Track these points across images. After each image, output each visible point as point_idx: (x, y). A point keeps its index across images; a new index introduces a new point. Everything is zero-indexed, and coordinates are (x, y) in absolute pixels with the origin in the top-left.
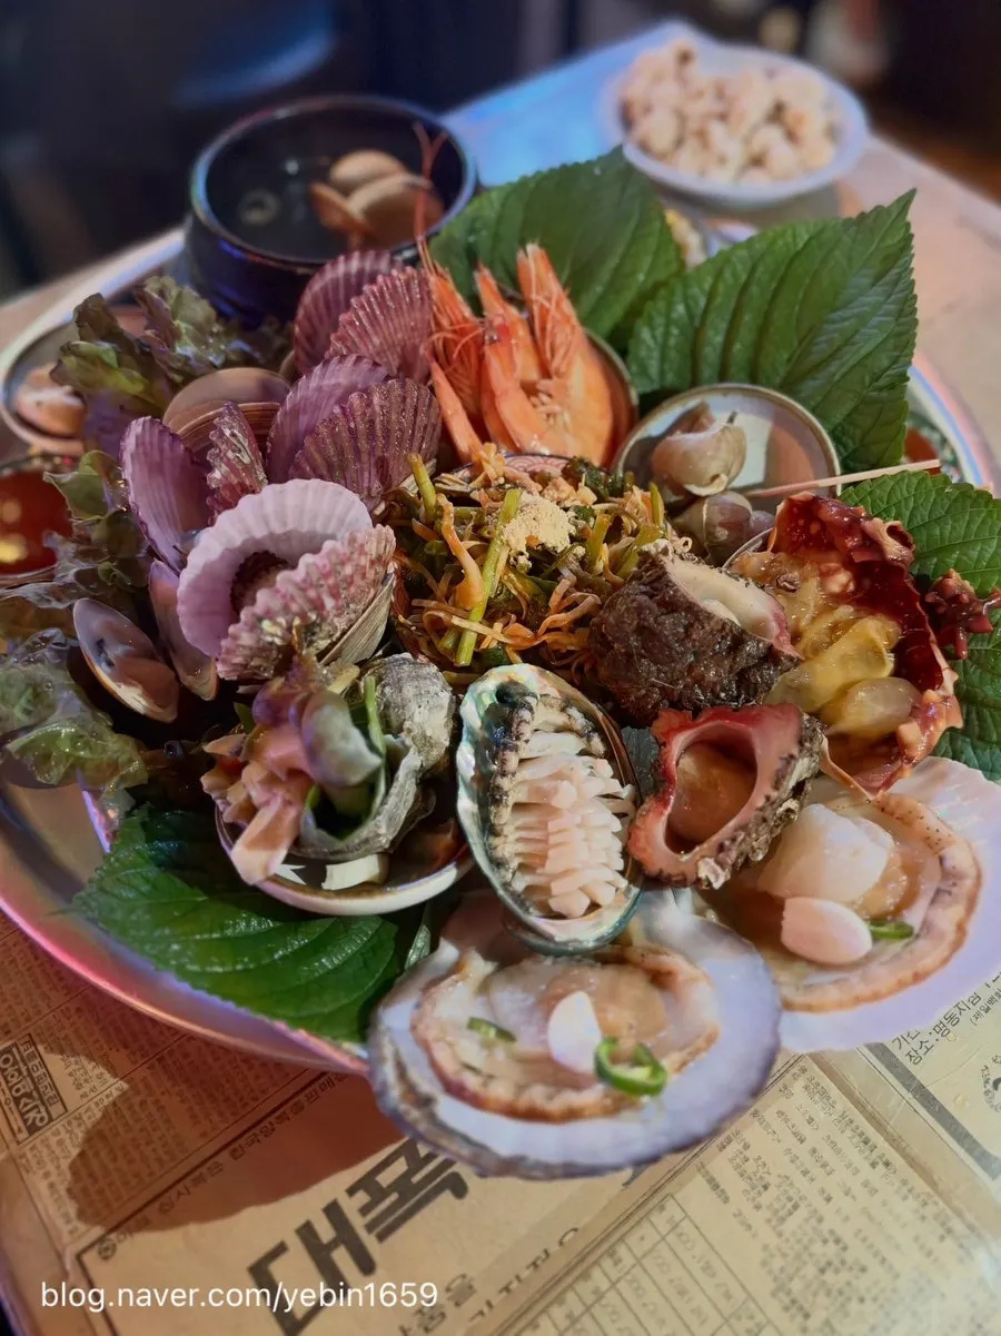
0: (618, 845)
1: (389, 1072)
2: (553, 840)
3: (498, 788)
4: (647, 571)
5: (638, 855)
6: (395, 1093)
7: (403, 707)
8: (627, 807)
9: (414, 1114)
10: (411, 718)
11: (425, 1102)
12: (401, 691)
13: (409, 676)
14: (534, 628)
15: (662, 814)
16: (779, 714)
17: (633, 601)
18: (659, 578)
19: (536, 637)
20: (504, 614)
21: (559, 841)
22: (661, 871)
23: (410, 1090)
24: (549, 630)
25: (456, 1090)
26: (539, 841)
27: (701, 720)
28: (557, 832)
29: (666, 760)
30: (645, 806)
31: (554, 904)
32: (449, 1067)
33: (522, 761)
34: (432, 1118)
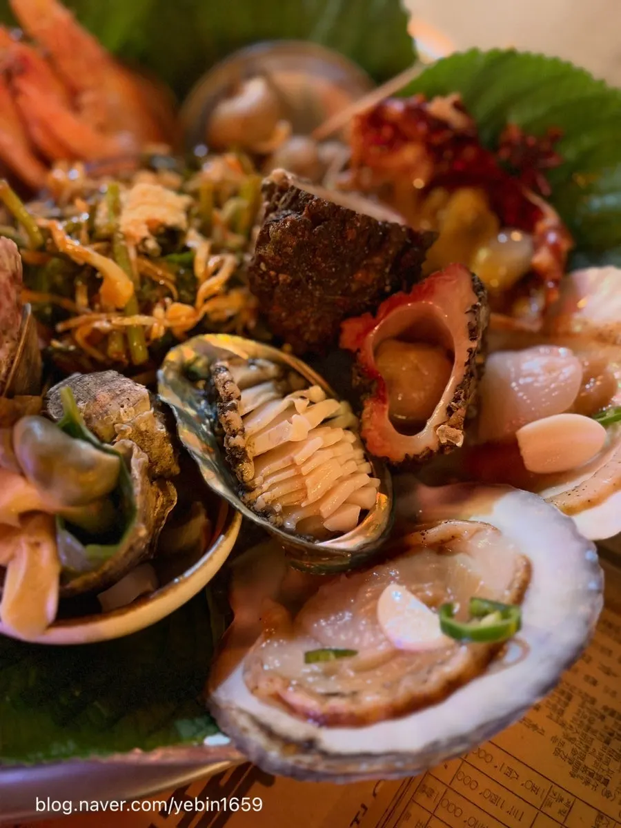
0: (359, 453)
1: (257, 739)
2: (304, 470)
3: (235, 448)
4: (279, 199)
5: (380, 453)
6: (274, 754)
7: (106, 412)
8: (350, 418)
9: (306, 760)
10: (119, 419)
11: (309, 745)
12: (96, 400)
13: (96, 384)
14: (192, 303)
15: (383, 410)
16: (447, 277)
17: (285, 222)
18: (295, 198)
19: (197, 310)
20: (157, 301)
21: (310, 469)
22: (407, 456)
23: (287, 742)
24: (206, 301)
25: (332, 721)
26: (293, 478)
27: (381, 315)
28: (305, 463)
29: (366, 364)
30: (367, 409)
31: (329, 525)
32: (312, 704)
33: (243, 417)
34: (325, 754)
